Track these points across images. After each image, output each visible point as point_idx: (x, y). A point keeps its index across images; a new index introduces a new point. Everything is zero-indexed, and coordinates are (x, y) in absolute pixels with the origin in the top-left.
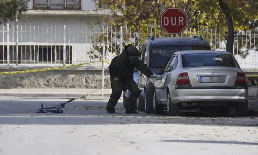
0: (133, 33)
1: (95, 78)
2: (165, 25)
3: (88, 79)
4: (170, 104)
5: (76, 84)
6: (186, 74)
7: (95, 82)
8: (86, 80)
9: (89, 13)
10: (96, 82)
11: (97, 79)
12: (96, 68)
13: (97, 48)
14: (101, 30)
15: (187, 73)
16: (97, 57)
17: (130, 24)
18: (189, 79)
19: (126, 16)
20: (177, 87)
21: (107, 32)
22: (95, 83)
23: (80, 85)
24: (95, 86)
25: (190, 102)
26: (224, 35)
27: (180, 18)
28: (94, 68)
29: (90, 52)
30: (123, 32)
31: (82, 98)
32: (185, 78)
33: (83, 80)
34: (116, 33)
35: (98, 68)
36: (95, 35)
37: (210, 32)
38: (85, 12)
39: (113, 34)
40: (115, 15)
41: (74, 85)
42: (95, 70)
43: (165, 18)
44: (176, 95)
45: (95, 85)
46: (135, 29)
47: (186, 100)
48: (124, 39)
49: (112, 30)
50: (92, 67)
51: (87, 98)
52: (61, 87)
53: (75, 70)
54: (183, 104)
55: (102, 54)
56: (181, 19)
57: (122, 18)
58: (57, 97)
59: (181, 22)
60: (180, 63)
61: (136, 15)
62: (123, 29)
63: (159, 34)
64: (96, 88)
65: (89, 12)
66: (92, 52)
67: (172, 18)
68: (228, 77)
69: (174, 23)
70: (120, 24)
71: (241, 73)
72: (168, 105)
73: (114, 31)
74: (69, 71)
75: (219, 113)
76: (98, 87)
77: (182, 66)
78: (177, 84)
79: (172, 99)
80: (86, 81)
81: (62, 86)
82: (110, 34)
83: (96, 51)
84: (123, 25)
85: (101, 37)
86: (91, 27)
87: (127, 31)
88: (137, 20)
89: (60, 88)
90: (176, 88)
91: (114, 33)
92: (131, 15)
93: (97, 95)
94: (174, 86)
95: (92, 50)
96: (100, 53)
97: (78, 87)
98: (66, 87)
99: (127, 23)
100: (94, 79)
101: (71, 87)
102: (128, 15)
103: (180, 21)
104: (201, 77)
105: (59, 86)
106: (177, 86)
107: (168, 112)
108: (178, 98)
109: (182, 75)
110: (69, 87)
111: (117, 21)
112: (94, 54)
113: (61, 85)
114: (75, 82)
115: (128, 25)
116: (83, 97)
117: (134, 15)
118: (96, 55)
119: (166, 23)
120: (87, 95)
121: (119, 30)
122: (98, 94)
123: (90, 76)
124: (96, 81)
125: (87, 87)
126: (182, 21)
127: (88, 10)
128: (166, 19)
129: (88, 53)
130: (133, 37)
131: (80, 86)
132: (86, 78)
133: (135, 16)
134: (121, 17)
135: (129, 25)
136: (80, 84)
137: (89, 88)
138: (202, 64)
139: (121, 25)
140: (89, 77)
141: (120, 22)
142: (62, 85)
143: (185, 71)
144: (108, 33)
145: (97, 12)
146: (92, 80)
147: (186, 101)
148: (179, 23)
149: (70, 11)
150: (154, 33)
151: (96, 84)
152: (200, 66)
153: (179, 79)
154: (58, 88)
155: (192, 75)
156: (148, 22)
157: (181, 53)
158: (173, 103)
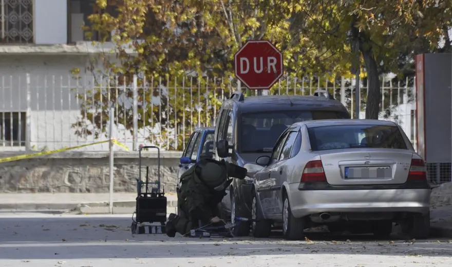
0: (156, 86)
1: (86, 173)
2: (242, 72)
3: (74, 175)
4: (289, 218)
5: (52, 183)
6: (319, 163)
7: (87, 180)
8: (70, 176)
9: (60, 50)
10: (89, 180)
11: (91, 174)
12: (88, 154)
13: (90, 117)
14: (96, 83)
15: (321, 161)
16: (89, 133)
17: (151, 70)
18: (324, 173)
19: (144, 55)
20: (302, 187)
21: (107, 86)
22: (87, 182)
23: (58, 187)
24: (88, 187)
25: (327, 215)
26: (326, 88)
27: (269, 58)
28: (85, 154)
29: (76, 125)
30: (138, 84)
31: (72, 210)
32: (317, 170)
33: (65, 177)
34: (124, 88)
35: (92, 155)
36: (87, 93)
37: (301, 84)
38: (53, 47)
39: (118, 89)
40: (122, 54)
41: (46, 187)
42: (86, 158)
43: (242, 59)
44: (302, 202)
45: (86, 186)
46: (160, 79)
47: (321, 211)
48: (141, 100)
49: (117, 82)
50: (81, 153)
51: (83, 210)
52: (22, 191)
53: (48, 159)
54: (314, 219)
55: (99, 127)
56: (272, 61)
57: (136, 59)
58: (18, 210)
59: (271, 67)
60: (305, 143)
61: (160, 54)
62: (138, 80)
63: (206, 89)
64: (88, 191)
65: (62, 47)
66: (80, 124)
67: (255, 59)
68: (395, 167)
69: (258, 68)
70: (133, 71)
71: (419, 160)
72: (286, 221)
73: (121, 83)
74: (38, 160)
75: (372, 234)
76: (93, 190)
77: (310, 148)
78: (302, 181)
79: (294, 208)
80: (71, 180)
81: (25, 189)
82: (113, 91)
83: (88, 122)
84: (137, 73)
85: (97, 96)
86: (78, 76)
87: (145, 83)
88: (165, 63)
89: (21, 193)
90: (300, 189)
91: (121, 88)
92: (152, 53)
93: (101, 205)
94: (297, 185)
95: (80, 120)
96: (95, 125)
97: (55, 190)
98: (32, 190)
99: (145, 68)
100: (84, 174)
101: (41, 190)
102: (147, 54)
103: (269, 64)
104: (346, 168)
105: (20, 189)
106: (302, 185)
107: (285, 234)
108: (305, 207)
109: (312, 164)
110: (39, 191)
111: (126, 65)
112: (83, 127)
113: (23, 187)
114: (50, 180)
115: (146, 72)
116: (75, 208)
117: (158, 54)
118: (87, 130)
119: (245, 69)
120: (83, 205)
121: (130, 80)
122: (103, 202)
123: (76, 169)
124: (90, 178)
125: (72, 190)
126: (273, 64)
127: (60, 44)
128: (244, 62)
129: (74, 127)
130: (156, 94)
131: (58, 189)
132: (70, 172)
133: (159, 56)
134: (133, 57)
135: (149, 72)
136: (60, 185)
137: (77, 192)
138: (346, 145)
139: (134, 73)
140: (76, 171)
141: (131, 66)
142: (25, 187)
143: (317, 158)
144: (110, 87)
145: (77, 48)
146: (81, 176)
147: (321, 213)
148: (269, 68)
149: (25, 47)
150: (195, 86)
151: (88, 185)
152: (343, 148)
153: (306, 172)
154: (18, 193)
155: (331, 165)
156: (185, 67)
157: (307, 125)
158: (295, 216)
